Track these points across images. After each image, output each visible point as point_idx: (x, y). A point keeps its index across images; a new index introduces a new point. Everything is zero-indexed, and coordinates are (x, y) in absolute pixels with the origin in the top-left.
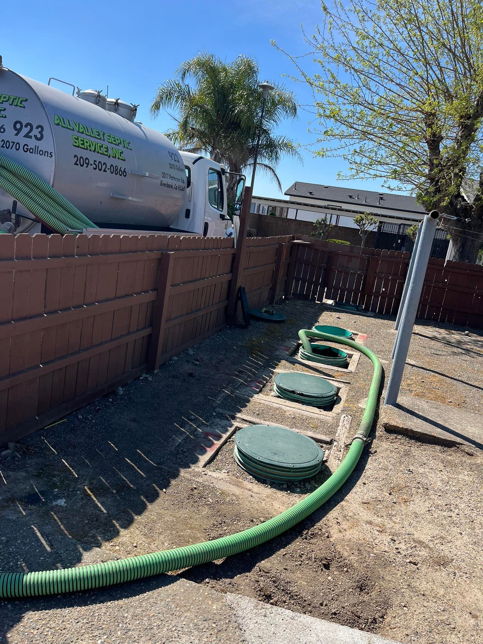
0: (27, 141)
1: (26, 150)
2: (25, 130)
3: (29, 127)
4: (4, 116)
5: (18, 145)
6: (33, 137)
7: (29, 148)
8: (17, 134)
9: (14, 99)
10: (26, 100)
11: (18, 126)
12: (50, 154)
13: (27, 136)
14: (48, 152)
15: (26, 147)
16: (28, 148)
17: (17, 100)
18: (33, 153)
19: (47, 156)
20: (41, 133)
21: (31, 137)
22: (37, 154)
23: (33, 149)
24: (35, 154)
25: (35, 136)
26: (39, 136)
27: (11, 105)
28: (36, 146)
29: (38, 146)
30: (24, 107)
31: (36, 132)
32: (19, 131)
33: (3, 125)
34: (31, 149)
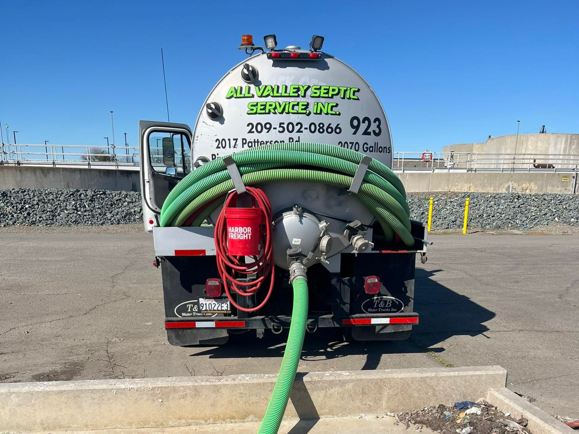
0: (366, 138)
1: (366, 149)
2: (363, 127)
3: (367, 122)
4: (338, 113)
5: (357, 145)
6: (372, 133)
7: (369, 146)
8: (355, 133)
9: (345, 91)
10: (359, 90)
11: (355, 123)
12: (389, 150)
13: (366, 133)
14: (386, 148)
15: (366, 146)
16: (367, 146)
17: (348, 92)
18: (373, 152)
19: (386, 152)
20: (378, 126)
21: (369, 134)
22: (377, 152)
23: (373, 146)
24: (375, 152)
25: (374, 131)
26: (377, 131)
27: (344, 98)
28: (375, 143)
29: (377, 143)
30: (358, 99)
31: (374, 127)
32: (357, 128)
33: (338, 125)
34: (371, 147)
